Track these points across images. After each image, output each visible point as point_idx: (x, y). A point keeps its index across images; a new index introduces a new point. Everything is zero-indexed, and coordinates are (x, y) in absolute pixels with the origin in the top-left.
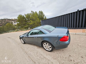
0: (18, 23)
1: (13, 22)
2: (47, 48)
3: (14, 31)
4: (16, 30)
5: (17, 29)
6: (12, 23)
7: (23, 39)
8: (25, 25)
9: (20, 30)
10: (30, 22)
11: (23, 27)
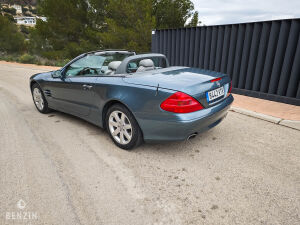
0: (44, 19)
1: (19, 10)
2: (118, 135)
3: (12, 60)
4: (26, 55)
5: (32, 53)
6: (13, 12)
7: (41, 91)
8: (75, 40)
9: (43, 62)
10: (105, 29)
11: (61, 48)
